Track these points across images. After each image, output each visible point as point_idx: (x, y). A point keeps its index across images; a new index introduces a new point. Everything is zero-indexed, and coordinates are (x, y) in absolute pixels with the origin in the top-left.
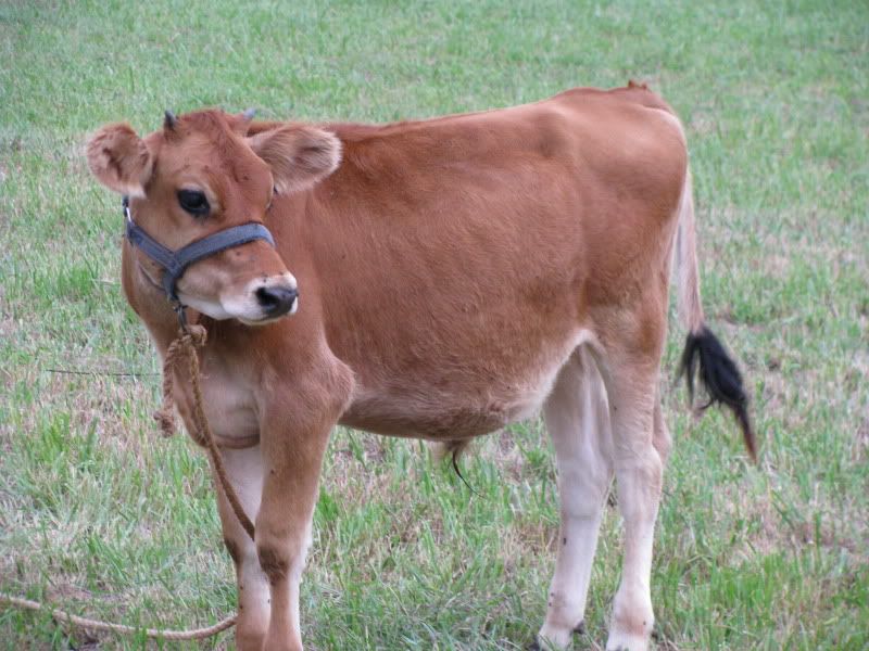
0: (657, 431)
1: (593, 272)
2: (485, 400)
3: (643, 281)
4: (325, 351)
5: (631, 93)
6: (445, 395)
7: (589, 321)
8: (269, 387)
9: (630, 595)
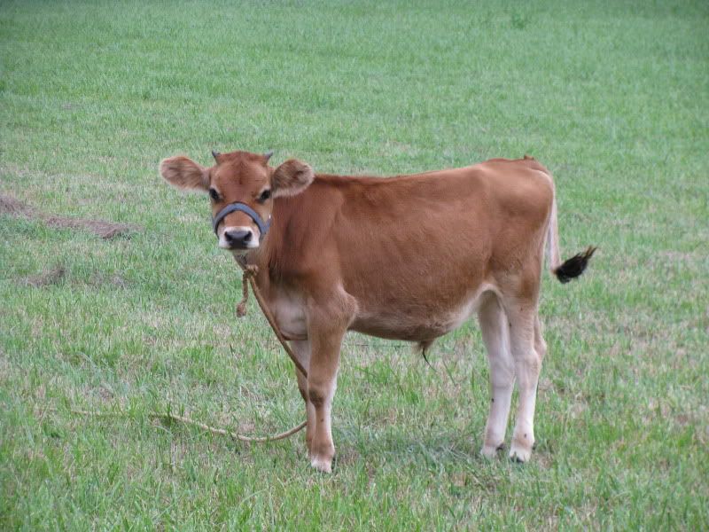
0: (537, 340)
1: (493, 255)
2: (432, 321)
3: (523, 259)
4: (340, 289)
5: (525, 162)
6: (410, 317)
7: (492, 279)
8: (311, 307)
9: (521, 427)
